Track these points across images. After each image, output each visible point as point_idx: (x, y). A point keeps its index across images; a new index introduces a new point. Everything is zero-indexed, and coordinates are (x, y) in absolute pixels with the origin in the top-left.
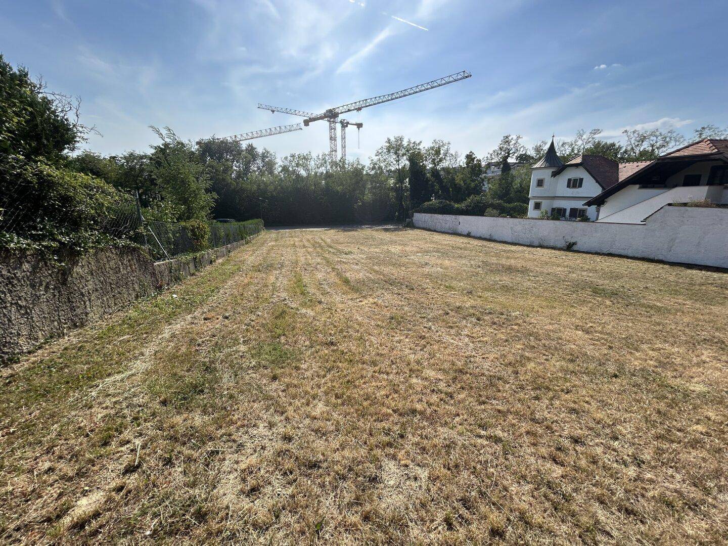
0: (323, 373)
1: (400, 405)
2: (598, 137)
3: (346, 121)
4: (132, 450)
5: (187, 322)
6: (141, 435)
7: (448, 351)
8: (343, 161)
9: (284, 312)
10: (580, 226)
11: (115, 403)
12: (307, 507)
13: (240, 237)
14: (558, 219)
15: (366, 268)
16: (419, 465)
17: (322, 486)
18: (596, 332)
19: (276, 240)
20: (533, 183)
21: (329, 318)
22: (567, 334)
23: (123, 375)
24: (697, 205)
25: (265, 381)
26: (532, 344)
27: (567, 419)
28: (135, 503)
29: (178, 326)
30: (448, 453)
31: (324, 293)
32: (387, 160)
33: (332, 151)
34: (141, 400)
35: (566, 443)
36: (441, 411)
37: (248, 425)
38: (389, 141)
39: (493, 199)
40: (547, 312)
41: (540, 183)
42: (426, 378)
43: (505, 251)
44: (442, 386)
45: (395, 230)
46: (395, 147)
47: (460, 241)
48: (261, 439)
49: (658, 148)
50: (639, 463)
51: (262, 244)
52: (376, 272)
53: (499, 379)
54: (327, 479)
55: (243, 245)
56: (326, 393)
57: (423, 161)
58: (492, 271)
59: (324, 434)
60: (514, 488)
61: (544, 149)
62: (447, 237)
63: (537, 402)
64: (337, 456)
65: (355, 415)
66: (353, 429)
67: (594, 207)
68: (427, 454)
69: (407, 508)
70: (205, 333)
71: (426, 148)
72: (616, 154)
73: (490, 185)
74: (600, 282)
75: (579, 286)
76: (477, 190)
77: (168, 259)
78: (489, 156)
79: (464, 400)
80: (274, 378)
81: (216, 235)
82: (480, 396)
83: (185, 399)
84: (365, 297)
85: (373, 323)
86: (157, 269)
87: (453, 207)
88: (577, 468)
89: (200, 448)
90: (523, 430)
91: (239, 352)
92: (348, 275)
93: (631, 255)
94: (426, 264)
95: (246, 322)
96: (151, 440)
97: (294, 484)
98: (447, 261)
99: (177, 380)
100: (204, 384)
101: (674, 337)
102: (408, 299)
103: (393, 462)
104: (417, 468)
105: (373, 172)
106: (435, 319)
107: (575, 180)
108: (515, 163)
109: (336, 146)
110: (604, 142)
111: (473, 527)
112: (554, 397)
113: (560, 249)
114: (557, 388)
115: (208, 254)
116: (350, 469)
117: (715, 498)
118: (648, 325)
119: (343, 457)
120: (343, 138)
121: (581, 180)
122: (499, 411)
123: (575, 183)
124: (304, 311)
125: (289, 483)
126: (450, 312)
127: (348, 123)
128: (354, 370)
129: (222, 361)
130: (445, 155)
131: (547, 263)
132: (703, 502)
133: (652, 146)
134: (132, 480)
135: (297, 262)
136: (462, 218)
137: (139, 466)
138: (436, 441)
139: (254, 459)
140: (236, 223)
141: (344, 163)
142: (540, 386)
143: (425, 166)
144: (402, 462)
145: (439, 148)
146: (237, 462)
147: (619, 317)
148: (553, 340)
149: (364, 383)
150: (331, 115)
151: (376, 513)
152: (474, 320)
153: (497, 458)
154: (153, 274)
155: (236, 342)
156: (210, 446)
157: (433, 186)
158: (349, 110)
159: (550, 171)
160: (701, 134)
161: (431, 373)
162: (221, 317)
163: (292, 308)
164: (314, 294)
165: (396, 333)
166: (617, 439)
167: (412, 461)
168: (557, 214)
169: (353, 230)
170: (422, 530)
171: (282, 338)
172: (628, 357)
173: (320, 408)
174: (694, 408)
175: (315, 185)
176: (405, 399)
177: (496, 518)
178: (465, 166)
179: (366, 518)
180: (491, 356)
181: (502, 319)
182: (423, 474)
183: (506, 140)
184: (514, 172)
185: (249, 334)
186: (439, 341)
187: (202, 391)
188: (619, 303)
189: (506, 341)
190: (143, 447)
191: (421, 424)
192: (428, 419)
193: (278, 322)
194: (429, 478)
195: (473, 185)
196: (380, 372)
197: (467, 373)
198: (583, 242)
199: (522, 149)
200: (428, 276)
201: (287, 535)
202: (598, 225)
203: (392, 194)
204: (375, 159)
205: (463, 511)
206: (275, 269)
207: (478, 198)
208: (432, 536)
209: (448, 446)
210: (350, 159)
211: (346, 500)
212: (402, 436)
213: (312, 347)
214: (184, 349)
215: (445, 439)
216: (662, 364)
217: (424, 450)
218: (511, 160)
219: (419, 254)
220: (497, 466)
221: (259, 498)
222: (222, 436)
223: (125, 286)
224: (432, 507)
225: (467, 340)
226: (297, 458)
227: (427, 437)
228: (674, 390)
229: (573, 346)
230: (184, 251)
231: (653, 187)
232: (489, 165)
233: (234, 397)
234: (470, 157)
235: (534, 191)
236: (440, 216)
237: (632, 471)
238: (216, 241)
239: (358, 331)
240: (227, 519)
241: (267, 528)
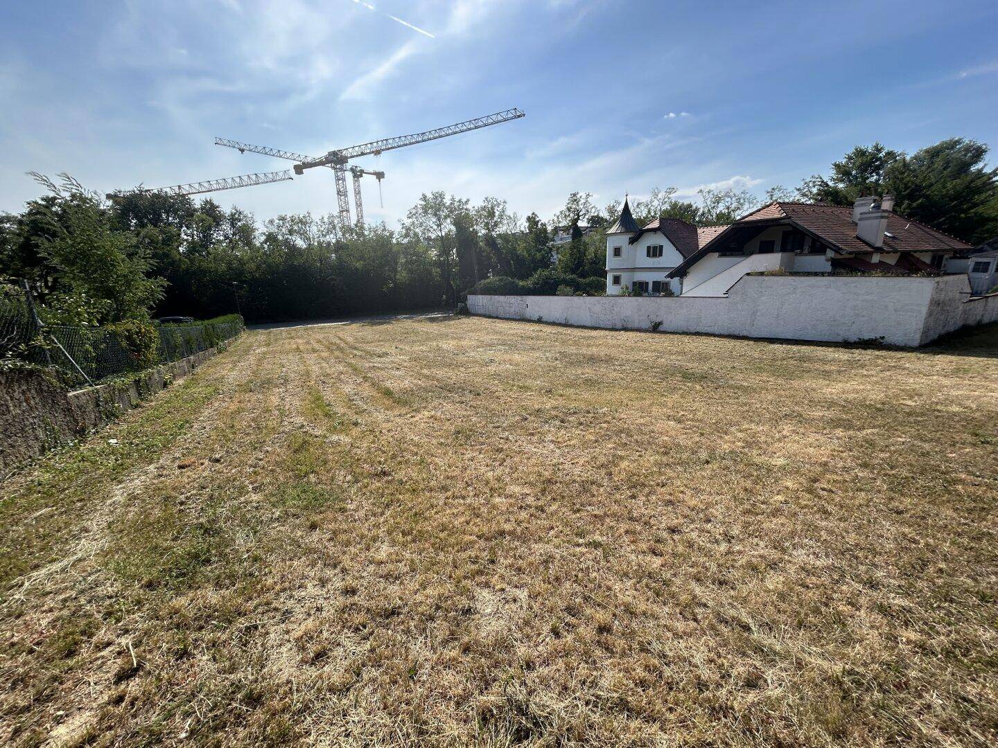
0: (380, 510)
1: (485, 529)
2: (674, 197)
3: (359, 169)
4: (119, 653)
5: (151, 476)
6: (127, 631)
7: (533, 461)
8: (360, 225)
9: (305, 442)
10: (663, 302)
11: (65, 600)
12: (393, 656)
13: (210, 342)
14: (639, 295)
15: (411, 373)
16: (516, 587)
17: (407, 632)
18: (688, 420)
19: (268, 345)
20: (609, 252)
21: (373, 442)
22: (659, 426)
23: (65, 562)
24: (773, 274)
25: (300, 533)
26: (624, 441)
27: (664, 512)
28: (147, 712)
29: (137, 482)
30: (547, 568)
31: (360, 412)
32: (424, 225)
33: (342, 211)
34: (109, 589)
35: (665, 535)
36: (532, 528)
37: (290, 586)
38: (424, 198)
39: (565, 272)
40: (637, 404)
41: (617, 252)
42: (511, 496)
43: (584, 338)
44: (530, 500)
45: (445, 319)
46: (433, 206)
47: (530, 328)
48: (313, 600)
49: (733, 211)
50: (729, 538)
51: (247, 352)
52: (427, 377)
53: (593, 483)
54: (412, 624)
55: (214, 355)
56: (389, 533)
57: (472, 226)
58: (572, 363)
59: (397, 578)
60: (617, 587)
61: (618, 210)
62: (514, 325)
63: (633, 501)
64: (419, 598)
65: (431, 550)
66: (433, 565)
67: (676, 279)
68: (524, 573)
69: (510, 630)
70: (187, 486)
71: (476, 208)
72: (694, 217)
73: (560, 256)
74: (690, 365)
75: (668, 373)
76: (545, 263)
77: (91, 385)
78: (556, 219)
79: (556, 512)
80: (313, 527)
81: (168, 342)
82: (574, 504)
83: (184, 575)
84: (417, 411)
85: (434, 441)
86: (74, 402)
87: (517, 285)
88: (675, 555)
89: (226, 628)
90: (622, 531)
91: (251, 502)
92: (388, 384)
93: (717, 333)
94: (492, 361)
95: (249, 462)
96: (146, 634)
97: (371, 638)
98: (516, 356)
99: (161, 554)
100: (208, 551)
101: (759, 416)
102: (475, 407)
103: (487, 590)
104: (514, 590)
105: (406, 241)
106: (512, 427)
107: (655, 248)
108: (587, 227)
109: (347, 203)
110: (681, 202)
111: (581, 630)
112: (650, 493)
113: (646, 331)
114: (652, 483)
115: (159, 372)
116: (438, 608)
117: (790, 555)
118: (736, 407)
119: (427, 597)
120: (358, 193)
121: (661, 247)
122: (596, 516)
123: (655, 252)
124: (335, 438)
125: (364, 639)
126: (528, 416)
127: (362, 172)
128: (420, 500)
129: (227, 519)
130: (501, 216)
131: (632, 349)
132: (781, 560)
133: (728, 208)
134: (134, 687)
135: (308, 373)
136: (531, 299)
137: (140, 666)
138: (531, 559)
139: (310, 623)
140: (199, 322)
141: (362, 228)
142: (636, 484)
143: (477, 233)
144: (498, 587)
145: (493, 208)
146: (288, 632)
147: (709, 401)
148: (646, 434)
149: (436, 513)
150: (336, 160)
151: (477, 642)
152: (558, 423)
153: (598, 563)
154: (68, 411)
155: (242, 490)
156: (242, 623)
157: (489, 258)
158: (363, 154)
159: (626, 238)
160: (772, 195)
161: (516, 489)
162: (207, 462)
163: (317, 437)
164: (344, 415)
165: (467, 450)
166: (710, 521)
167: (508, 584)
168: (639, 289)
169: (386, 323)
170: (529, 647)
171: (311, 476)
172: (719, 441)
173: (384, 551)
174: (776, 481)
175: (321, 261)
176: (489, 521)
177: (602, 616)
178: (528, 231)
179: (466, 649)
180: (581, 462)
181: (589, 418)
182: (523, 594)
183: (574, 198)
184: (586, 239)
185: (259, 478)
186: (520, 452)
187: (207, 561)
188: (708, 386)
189: (596, 441)
190: (136, 646)
191: (512, 545)
192: (519, 538)
193: (300, 456)
194: (530, 596)
195: (538, 255)
196: (454, 497)
197: (556, 482)
198: (669, 322)
199: (593, 210)
200: (496, 375)
201: (375, 691)
202: (683, 300)
203: (436, 271)
204: (408, 222)
205: (569, 619)
206: (276, 386)
207: (546, 273)
208: (540, 648)
209: (546, 562)
210: (370, 222)
211: (439, 639)
212: (493, 562)
213: (357, 481)
214: (157, 512)
215: (541, 555)
216: (749, 445)
217: (520, 570)
218: (582, 224)
219: (481, 350)
220: (599, 570)
221: (327, 663)
222: (256, 608)
223: (20, 435)
224: (537, 623)
225: (552, 446)
226: (368, 610)
227: (520, 557)
228: (759, 467)
229: (666, 438)
230: (116, 371)
231: (732, 255)
232: (556, 230)
233: (261, 559)
234: (532, 220)
235: (611, 263)
236: (502, 298)
237: (723, 547)
238: (170, 352)
239: (416, 454)
240: (292, 694)
241: (348, 690)
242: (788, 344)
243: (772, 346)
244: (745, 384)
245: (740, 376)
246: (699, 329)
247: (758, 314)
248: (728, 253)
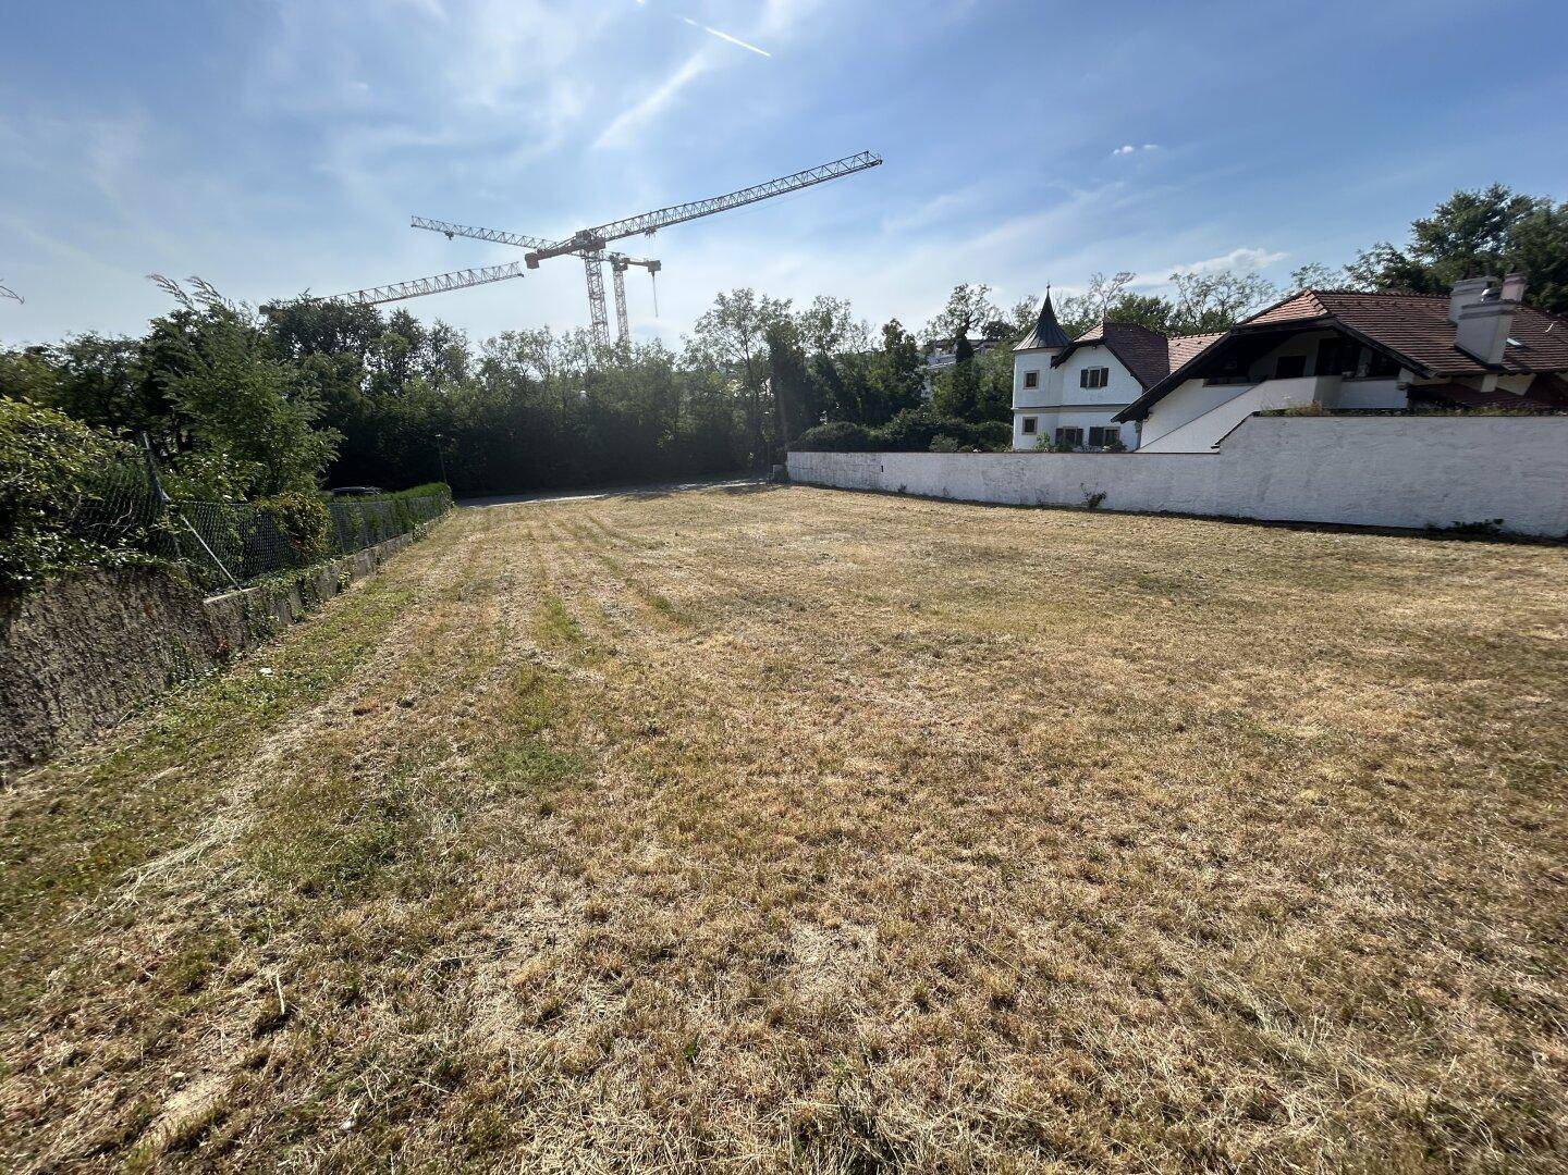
0: (647, 789)
1: (810, 826)
2: (1129, 288)
3: (622, 257)
4: (262, 991)
5: (315, 724)
6: (273, 958)
7: (888, 719)
8: (623, 343)
9: (537, 679)
10: (1107, 461)
11: (190, 906)
12: (662, 1023)
13: (401, 526)
14: (1068, 450)
15: (700, 574)
16: (858, 923)
17: (684, 986)
18: (1147, 657)
19: (486, 529)
20: (1018, 381)
21: (639, 682)
22: (1099, 666)
23: (192, 850)
24: (1300, 413)
25: (525, 821)
26: (1039, 689)
27: (1106, 810)
28: (298, 1083)
29: (296, 733)
30: (908, 895)
31: (620, 634)
32: (722, 342)
33: (597, 323)
34: (252, 892)
35: (1106, 848)
36: (885, 827)
37: (509, 903)
38: (722, 300)
39: (945, 415)
40: (1062, 629)
41: (1031, 380)
42: (852, 774)
43: (974, 520)
44: (883, 782)
45: (752, 490)
46: (735, 312)
47: (886, 505)
48: (542, 926)
49: (1231, 307)
50: (1219, 860)
51: (455, 539)
52: (723, 581)
53: (986, 757)
54: (692, 973)
55: (409, 544)
56: (660, 826)
57: (797, 342)
58: (953, 561)
59: (670, 899)
60: (1025, 932)
61: (1033, 311)
62: (860, 499)
63: (1054, 790)
64: (703, 932)
65: (725, 856)
66: (727, 880)
67: (1131, 424)
68: (871, 902)
69: (847, 993)
70: (367, 742)
71: (802, 314)
72: (1163, 319)
73: (936, 388)
74: (1151, 566)
75: (1113, 578)
76: (911, 400)
77: (236, 588)
78: (930, 328)
79: (925, 803)
80: (546, 811)
81: (343, 524)
82: (955, 791)
83: (356, 876)
84: (707, 634)
85: (732, 683)
86: (213, 612)
87: (866, 436)
88: (1123, 884)
89: (414, 962)
90: (1034, 838)
91: (455, 770)
92: (663, 591)
93: (1199, 512)
94: (824, 556)
95: (455, 708)
96: (300, 963)
97: (629, 993)
98: (864, 548)
99: (327, 843)
100: (392, 842)
101: (1272, 652)
102: (796, 630)
103: (811, 927)
104: (856, 928)
105: (692, 368)
106: (855, 664)
107: (1095, 373)
108: (982, 341)
109: (603, 310)
110: (1140, 295)
111: (963, 1001)
112: (1082, 776)
113: (1078, 509)
114: (1086, 761)
115: (330, 569)
116: (733, 950)
117: (1330, 895)
118: (1230, 636)
119: (716, 931)
120: (620, 294)
121: (1105, 371)
122: (990, 813)
123: (1095, 379)
124: (581, 673)
125: (618, 993)
126: (881, 646)
127: (627, 261)
128: (708, 775)
129: (421, 793)
130: (842, 327)
131: (1055, 539)
132: (1313, 902)
133: (1223, 304)
134: (280, 1044)
135: (543, 574)
136: (887, 458)
137: (290, 1014)
138: (883, 878)
139: (537, 963)
140: (387, 495)
141: (626, 349)
142: (1057, 762)
143: (803, 353)
144: (828, 922)
145: (829, 313)
146: (504, 974)
147: (1185, 627)
148: (1075, 679)
149: (733, 797)
150: (588, 244)
151: (793, 1009)
152: (929, 658)
153: (993, 890)
154: (204, 626)
155: (442, 751)
156: (437, 955)
157: (822, 393)
158: (628, 233)
159: (1047, 356)
160: (1301, 280)
161: (859, 763)
162: (393, 706)
163: (554, 671)
164: (596, 638)
165: (783, 698)
166: (1184, 829)
167: (845, 918)
168: (1067, 441)
169: (660, 496)
170: (878, 1023)
171: (545, 732)
172: (1201, 694)
173: (651, 855)
174: (1302, 765)
175: (565, 402)
176: (816, 813)
177: (998, 980)
178: (885, 349)
179: (776, 1021)
180: (968, 721)
181: (980, 651)
182: (869, 936)
183: (961, 295)
184: (979, 359)
185: (468, 733)
186: (867, 703)
187: (391, 857)
188: (1183, 602)
189: (993, 689)
190: (286, 981)
191: (852, 855)
192: (864, 844)
193: (530, 701)
194: (880, 940)
195: (902, 388)
196: (762, 773)
197: (926, 754)
198: (1116, 497)
199: (992, 313)
200: (832, 579)
201: (632, 1077)
202: (1140, 457)
203: (739, 414)
204: (696, 338)
205: (944, 981)
206: (497, 592)
207: (914, 415)
208: (896, 1027)
209: (907, 884)
210: (639, 340)
211: (735, 1000)
212: (821, 880)
213: (612, 743)
214: (323, 780)
215: (899, 872)
216: (1253, 701)
217: (865, 896)
218: (974, 335)
219: (808, 538)
220: (994, 902)
221: (561, 1027)
222: (458, 933)
223: (138, 659)
224: (891, 983)
225: (919, 696)
226: (625, 947)
227: (865, 874)
228: (1272, 740)
229: (1110, 687)
230: (271, 568)
231: (1228, 383)
232: (931, 346)
233: (467, 858)
234: (892, 331)
235: (1020, 398)
236: (841, 457)
237: (1209, 874)
238: (346, 540)
239: (704, 702)
240: (507, 1072)
241: (592, 1072)
242: (1325, 531)
243: (1296, 535)
244: (1248, 598)
245: (1239, 586)
246: (1169, 506)
247: (1272, 481)
248: (1220, 379)
